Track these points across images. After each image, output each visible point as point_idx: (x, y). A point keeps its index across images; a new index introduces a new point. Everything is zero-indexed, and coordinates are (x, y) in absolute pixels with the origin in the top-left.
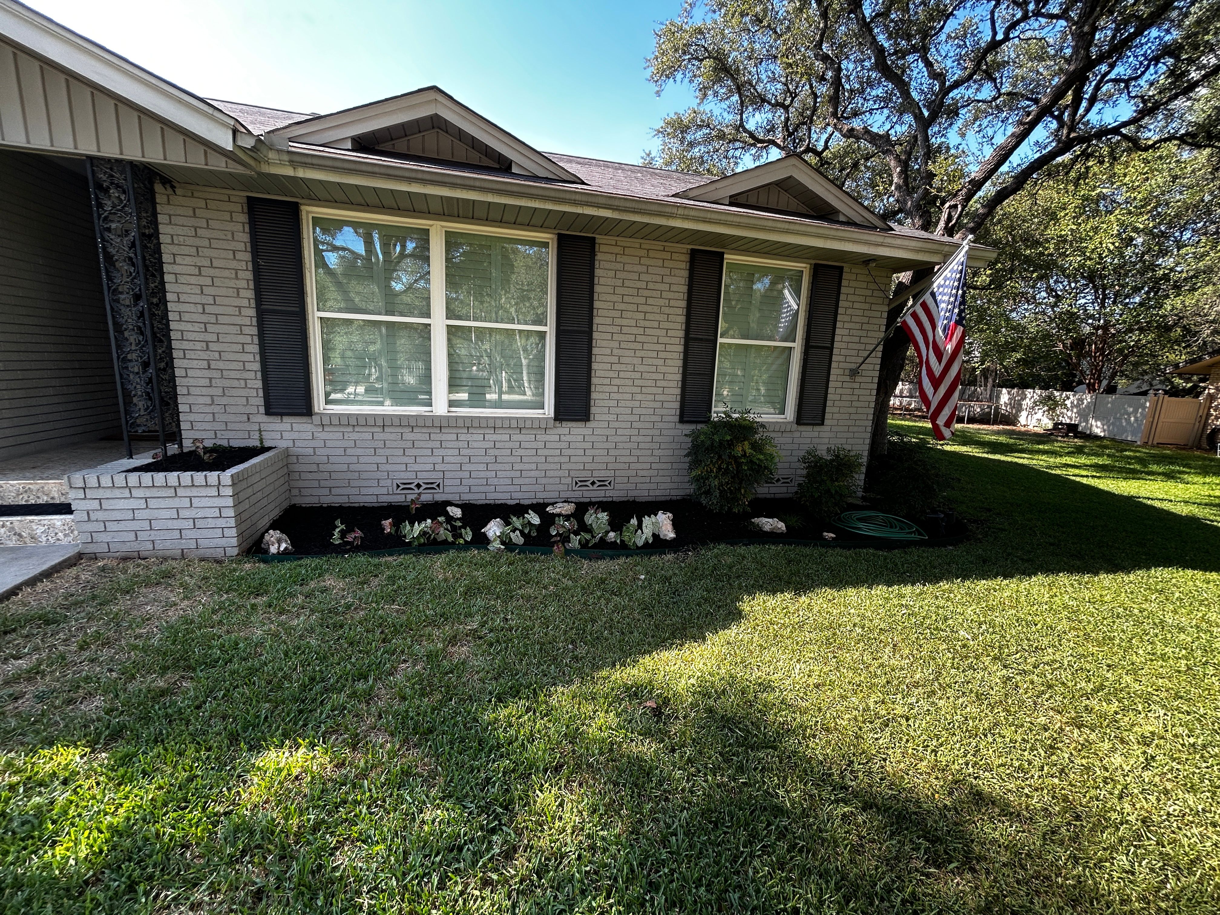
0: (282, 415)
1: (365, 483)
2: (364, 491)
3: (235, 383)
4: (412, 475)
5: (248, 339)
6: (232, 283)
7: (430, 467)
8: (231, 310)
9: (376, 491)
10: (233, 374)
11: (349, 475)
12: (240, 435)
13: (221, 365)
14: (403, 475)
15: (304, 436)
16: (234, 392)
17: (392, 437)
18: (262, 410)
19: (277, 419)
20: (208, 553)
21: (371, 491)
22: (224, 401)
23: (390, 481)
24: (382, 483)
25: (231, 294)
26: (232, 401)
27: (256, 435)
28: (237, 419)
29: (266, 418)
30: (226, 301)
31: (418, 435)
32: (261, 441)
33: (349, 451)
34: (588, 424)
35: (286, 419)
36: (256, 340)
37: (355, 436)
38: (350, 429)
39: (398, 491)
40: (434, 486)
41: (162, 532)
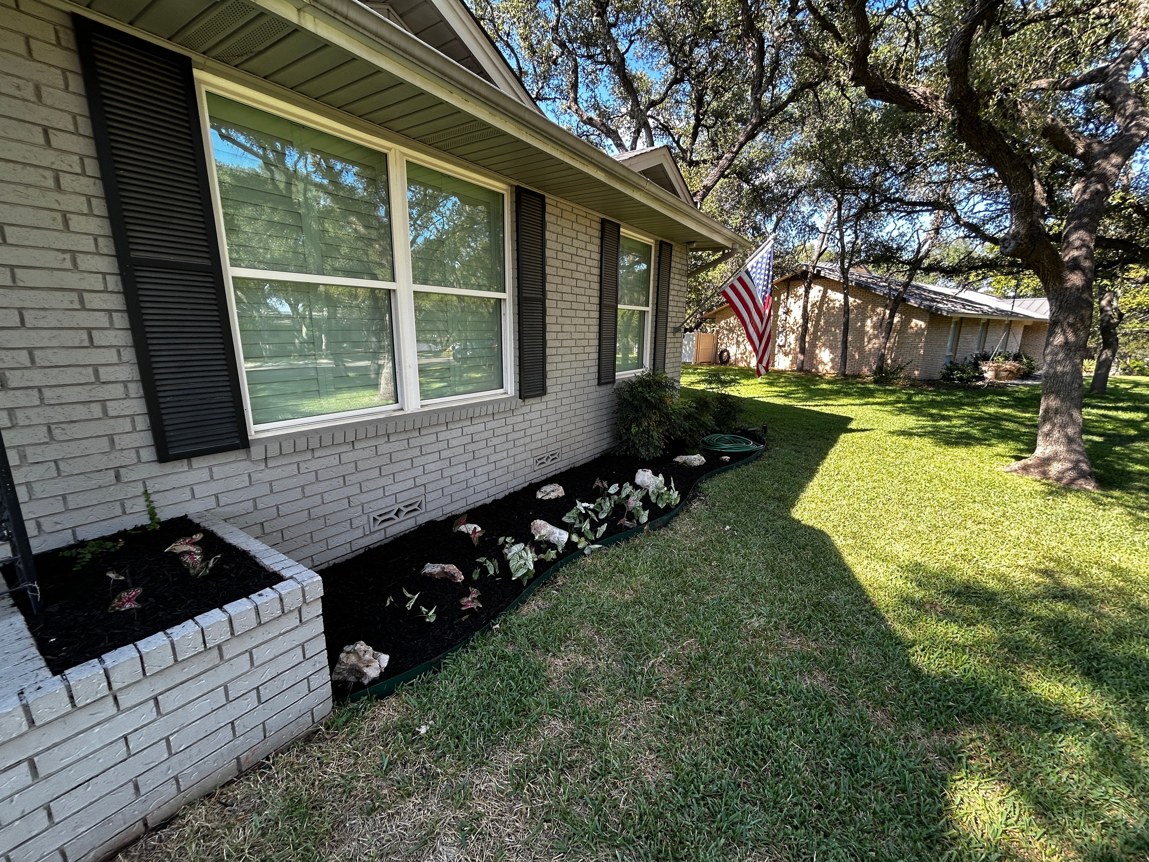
0: (189, 456)
1: (333, 531)
2: (332, 543)
3: (80, 412)
4: (391, 500)
5: (102, 320)
6: (50, 199)
7: (410, 484)
8: (52, 259)
9: (348, 537)
10: (71, 395)
11: (312, 526)
12: (102, 512)
13: (37, 378)
14: (381, 504)
15: (234, 484)
16: (77, 431)
17: (367, 453)
18: (149, 454)
19: (181, 466)
20: (286, 737)
21: (341, 539)
22: (52, 452)
23: (365, 517)
24: (356, 523)
25: (48, 224)
26: (73, 449)
27: (141, 505)
28: (93, 483)
29: (157, 469)
30: (37, 238)
31: (397, 445)
32: (152, 513)
33: (308, 491)
34: (545, 398)
35: (198, 462)
36: (121, 320)
37: (314, 465)
38: (308, 456)
39: (377, 528)
40: (416, 506)
41: (194, 749)
